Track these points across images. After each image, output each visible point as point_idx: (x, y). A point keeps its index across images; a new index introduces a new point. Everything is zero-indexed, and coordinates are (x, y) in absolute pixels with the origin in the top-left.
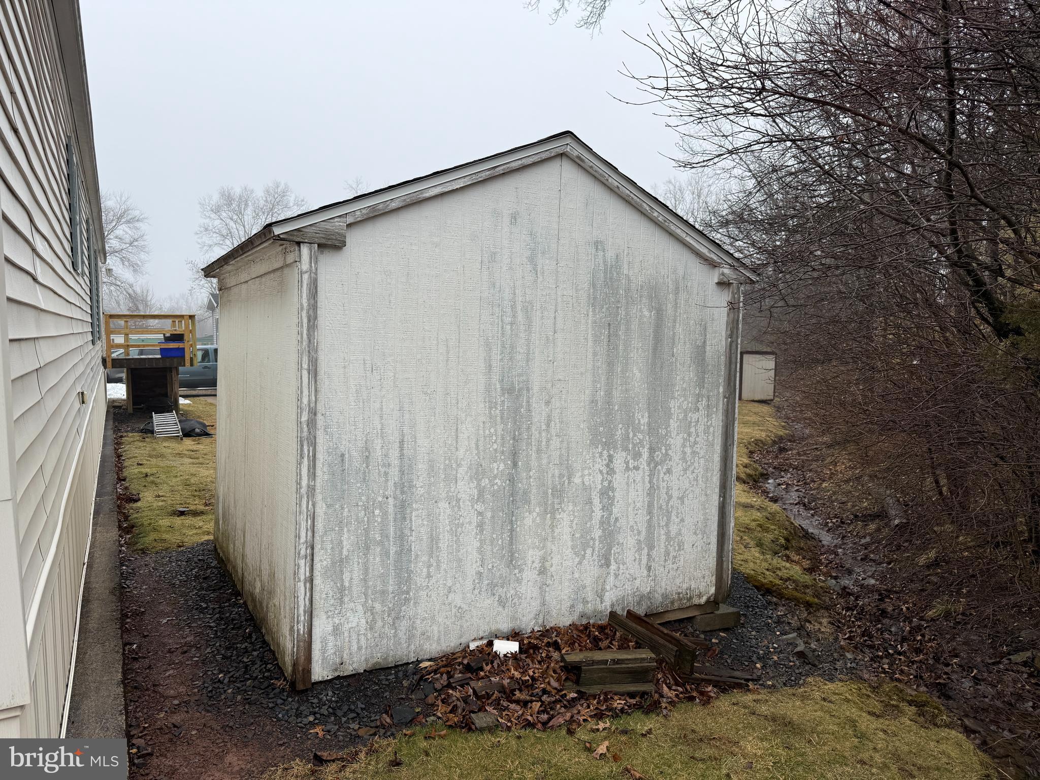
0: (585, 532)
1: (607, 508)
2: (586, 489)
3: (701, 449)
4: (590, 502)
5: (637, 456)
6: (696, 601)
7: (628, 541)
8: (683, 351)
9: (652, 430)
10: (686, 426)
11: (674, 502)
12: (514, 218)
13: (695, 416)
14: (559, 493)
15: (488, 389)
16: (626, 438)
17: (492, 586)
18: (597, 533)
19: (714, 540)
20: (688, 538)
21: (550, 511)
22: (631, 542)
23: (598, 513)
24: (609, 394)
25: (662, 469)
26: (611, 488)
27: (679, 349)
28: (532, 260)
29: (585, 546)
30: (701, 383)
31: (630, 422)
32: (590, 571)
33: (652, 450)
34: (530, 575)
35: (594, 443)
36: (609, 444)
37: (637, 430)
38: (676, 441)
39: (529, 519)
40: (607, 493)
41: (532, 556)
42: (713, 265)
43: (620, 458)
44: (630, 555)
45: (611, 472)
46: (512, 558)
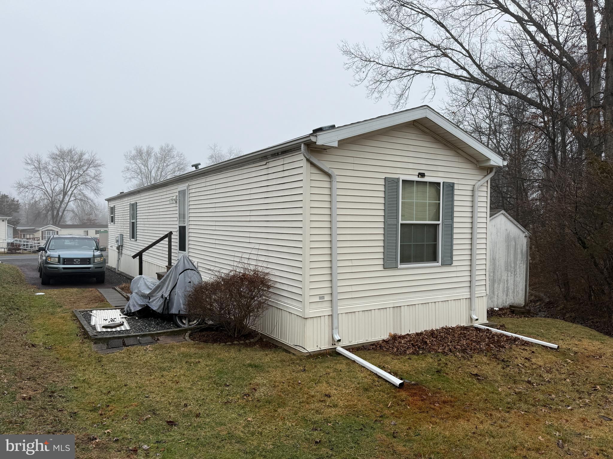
0: (504, 289)
1: (507, 284)
2: (504, 280)
3: (522, 272)
4: (505, 283)
5: (512, 273)
6: (521, 306)
7: (510, 291)
8: (519, 251)
9: (514, 268)
10: (520, 267)
11: (518, 284)
12: (494, 226)
13: (521, 265)
14: (500, 280)
15: (490, 258)
16: (510, 270)
17: (491, 298)
18: (506, 289)
19: (524, 293)
20: (520, 292)
21: (499, 284)
22: (511, 292)
23: (506, 285)
24: (508, 260)
25: (516, 276)
26: (508, 280)
27: (518, 250)
28: (497, 233)
29: (504, 292)
30: (522, 258)
31: (511, 266)
32: (505, 297)
33: (514, 272)
34: (496, 297)
35: (505, 270)
36: (508, 271)
37: (512, 268)
38: (518, 270)
39: (496, 285)
40: (507, 280)
41: (496, 293)
42: (524, 232)
43: (509, 273)
44: (511, 294)
45: (508, 277)
46: (493, 293)
